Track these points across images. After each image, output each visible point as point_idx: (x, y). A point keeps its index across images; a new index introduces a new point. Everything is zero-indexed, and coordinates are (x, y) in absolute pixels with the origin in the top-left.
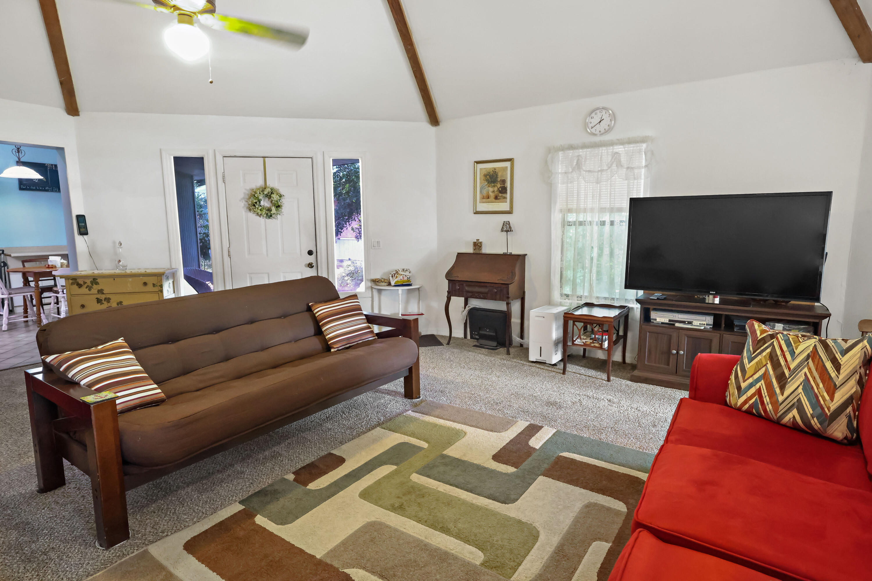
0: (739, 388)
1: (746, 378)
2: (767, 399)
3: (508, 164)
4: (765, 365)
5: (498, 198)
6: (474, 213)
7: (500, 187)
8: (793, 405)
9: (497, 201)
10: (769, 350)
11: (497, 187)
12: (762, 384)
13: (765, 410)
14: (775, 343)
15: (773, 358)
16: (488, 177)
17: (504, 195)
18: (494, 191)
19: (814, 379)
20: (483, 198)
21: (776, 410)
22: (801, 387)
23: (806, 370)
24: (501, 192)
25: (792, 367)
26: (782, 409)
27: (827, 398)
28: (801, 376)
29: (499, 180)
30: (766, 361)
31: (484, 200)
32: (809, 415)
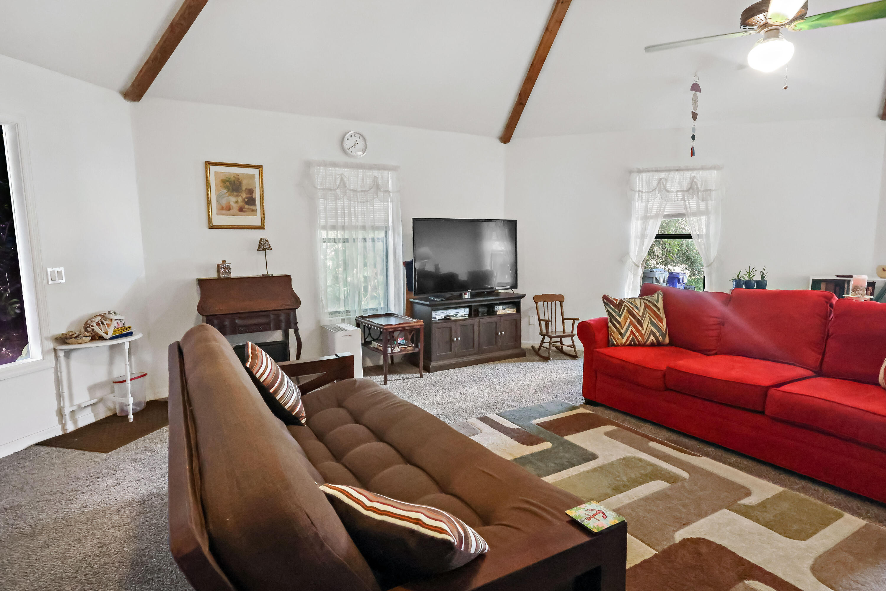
0: (621, 334)
1: (623, 326)
2: (637, 335)
3: (256, 172)
4: (629, 317)
5: (244, 210)
6: (210, 228)
7: (246, 198)
8: (650, 333)
9: (243, 213)
10: (626, 309)
11: (242, 197)
12: (631, 328)
13: (638, 341)
14: (626, 304)
15: (629, 312)
16: (227, 183)
17: (252, 207)
18: (237, 202)
19: (653, 317)
20: (222, 209)
21: (643, 338)
22: (649, 323)
23: (648, 314)
24: (247, 203)
25: (641, 315)
26: (646, 337)
27: (661, 325)
28: (647, 318)
29: (244, 188)
30: (628, 315)
31: (224, 212)
32: (658, 336)
